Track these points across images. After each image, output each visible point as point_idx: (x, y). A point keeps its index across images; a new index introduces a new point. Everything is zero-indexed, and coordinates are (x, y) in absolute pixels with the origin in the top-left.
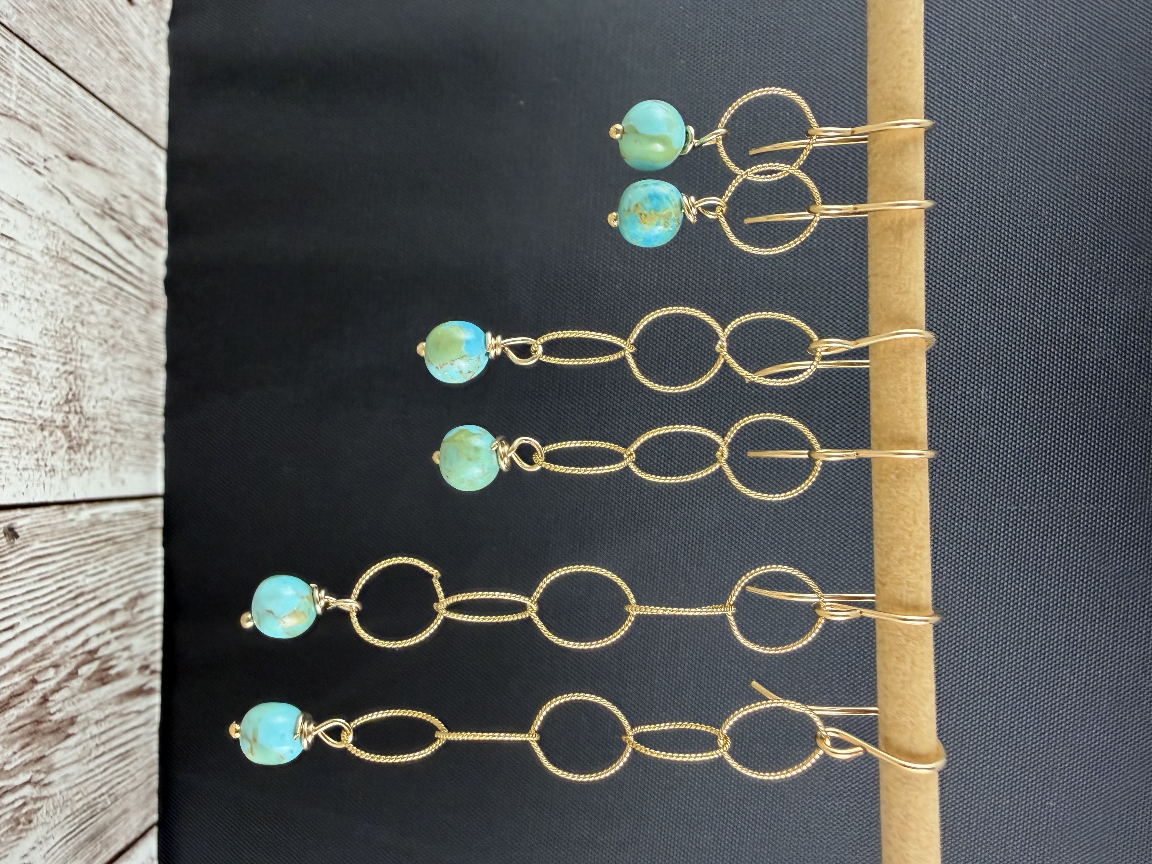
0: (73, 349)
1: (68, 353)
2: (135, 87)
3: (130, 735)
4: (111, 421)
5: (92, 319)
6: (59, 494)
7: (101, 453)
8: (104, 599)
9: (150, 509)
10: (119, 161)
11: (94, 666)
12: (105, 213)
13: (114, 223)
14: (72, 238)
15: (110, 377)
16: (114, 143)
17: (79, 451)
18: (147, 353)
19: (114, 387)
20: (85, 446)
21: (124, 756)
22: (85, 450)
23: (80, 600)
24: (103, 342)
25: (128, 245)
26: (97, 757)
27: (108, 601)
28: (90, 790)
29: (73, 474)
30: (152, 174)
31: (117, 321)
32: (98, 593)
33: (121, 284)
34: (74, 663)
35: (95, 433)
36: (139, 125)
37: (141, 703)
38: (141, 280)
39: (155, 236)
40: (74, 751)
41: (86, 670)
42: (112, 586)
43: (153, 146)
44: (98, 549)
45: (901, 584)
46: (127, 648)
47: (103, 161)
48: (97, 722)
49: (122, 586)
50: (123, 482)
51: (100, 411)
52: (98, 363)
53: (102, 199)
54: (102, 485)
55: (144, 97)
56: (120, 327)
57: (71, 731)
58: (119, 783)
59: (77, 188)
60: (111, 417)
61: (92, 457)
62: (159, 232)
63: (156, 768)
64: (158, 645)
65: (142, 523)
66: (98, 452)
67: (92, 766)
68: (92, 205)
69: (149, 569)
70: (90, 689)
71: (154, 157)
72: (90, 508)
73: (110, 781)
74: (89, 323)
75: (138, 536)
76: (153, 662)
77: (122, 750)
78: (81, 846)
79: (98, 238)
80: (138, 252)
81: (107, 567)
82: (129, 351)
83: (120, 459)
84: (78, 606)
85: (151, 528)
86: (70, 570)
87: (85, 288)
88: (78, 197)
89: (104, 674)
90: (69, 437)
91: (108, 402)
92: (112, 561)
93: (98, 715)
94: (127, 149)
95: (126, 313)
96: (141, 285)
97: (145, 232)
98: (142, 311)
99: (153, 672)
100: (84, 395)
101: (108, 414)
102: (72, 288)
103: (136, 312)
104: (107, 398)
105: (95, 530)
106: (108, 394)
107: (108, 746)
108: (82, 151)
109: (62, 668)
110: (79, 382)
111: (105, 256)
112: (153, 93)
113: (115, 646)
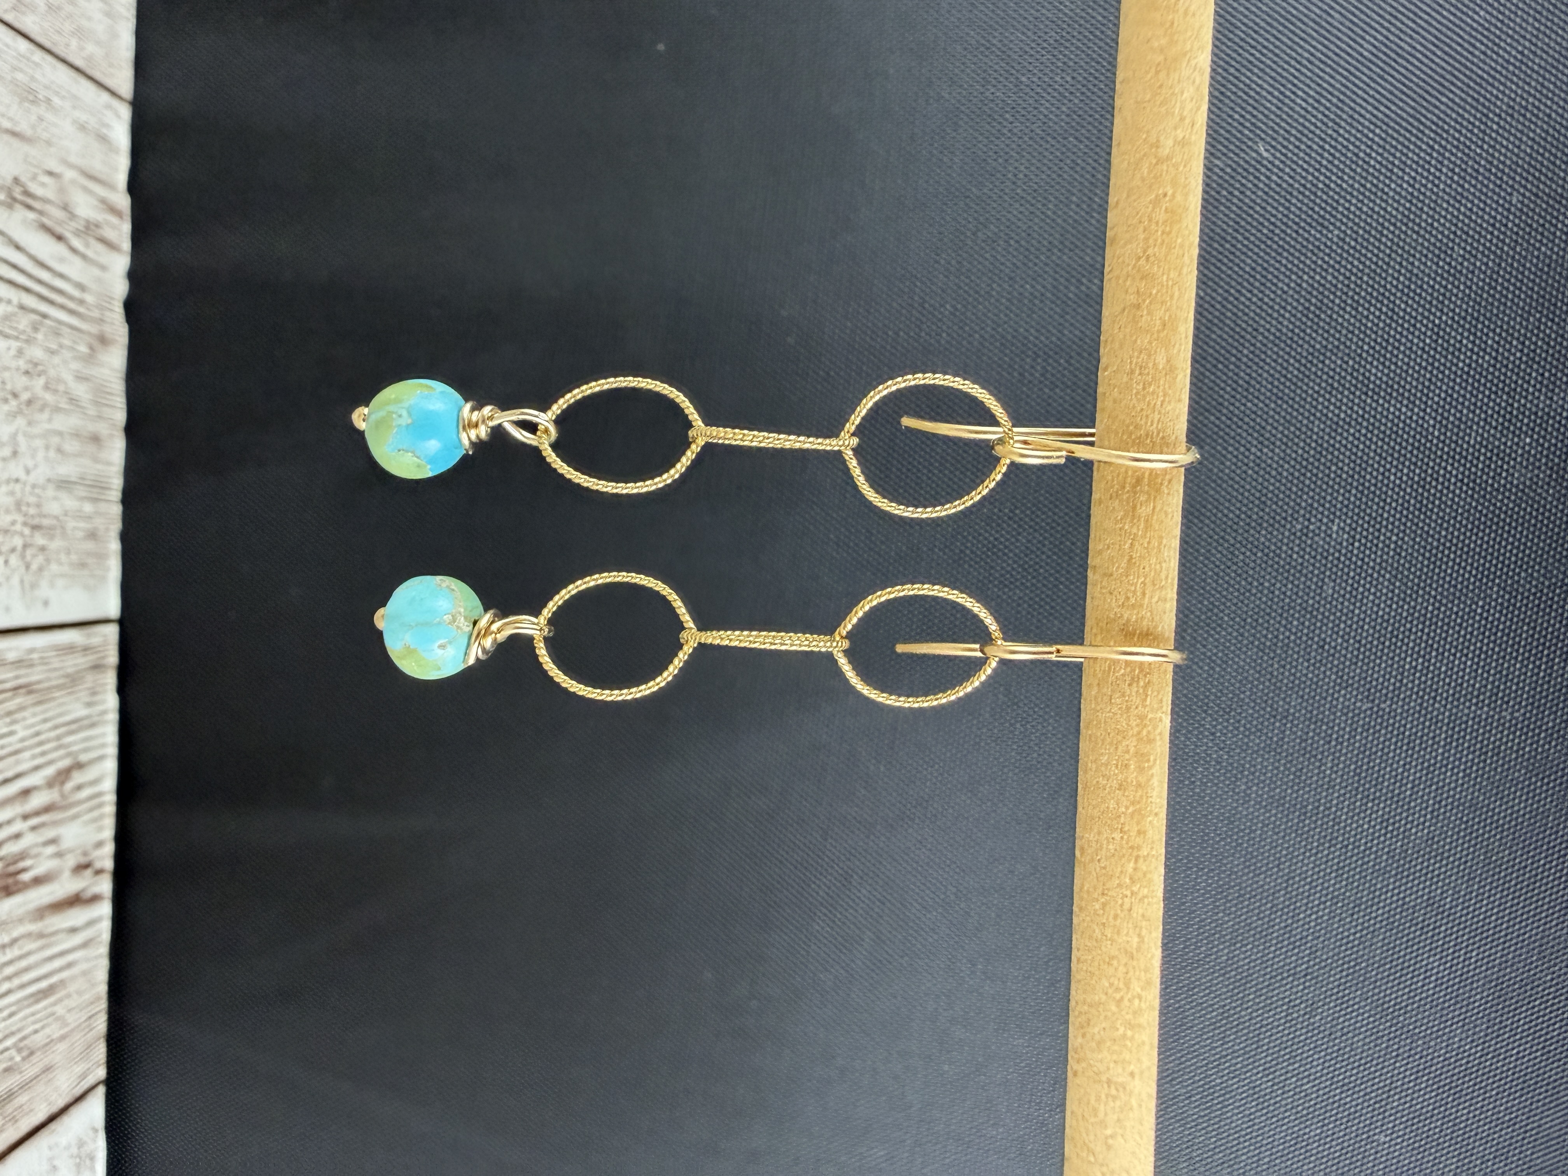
3: (57, 963)
4: (25, 515)
7: (7, 562)
8: (10, 774)
9: (95, 640)
10: (41, 119)
12: (15, 200)
13: (31, 215)
15: (23, 448)
16: (31, 91)
18: (92, 411)
19: (30, 463)
21: (50, 991)
24: (10, 397)
25: (60, 249)
27: (18, 776)
30: (103, 139)
31: (36, 365)
33: (44, 307)
36: (79, 63)
37: (77, 916)
38: (81, 302)
39: (110, 234)
42: (27, 754)
43: (105, 97)
46: (53, 841)
47: (10, 119)
49: (43, 754)
50: (46, 603)
53: (10, 180)
54: (9, 610)
55: (89, 19)
56: (40, 374)
58: (36, 1032)
60: (25, 509)
62: (114, 227)
63: (103, 1005)
64: (108, 834)
65: (81, 661)
69: (93, 725)
71: (109, 113)
73: (19, 1030)
75: (73, 680)
76: (102, 858)
77: (44, 984)
80: (77, 261)
82: (57, 409)
83: (41, 569)
85: (97, 667)
89: (10, 881)
91: (18, 487)
92: (24, 719)
94: (56, 100)
95: (53, 352)
96: (81, 310)
97: (90, 229)
98: (83, 349)
99: (99, 872)
101: (18, 505)
103: (73, 349)
104: (17, 481)
106: (20, 473)
107: (16, 982)
111: (15, 267)
112: (108, 14)
113: (29, 840)
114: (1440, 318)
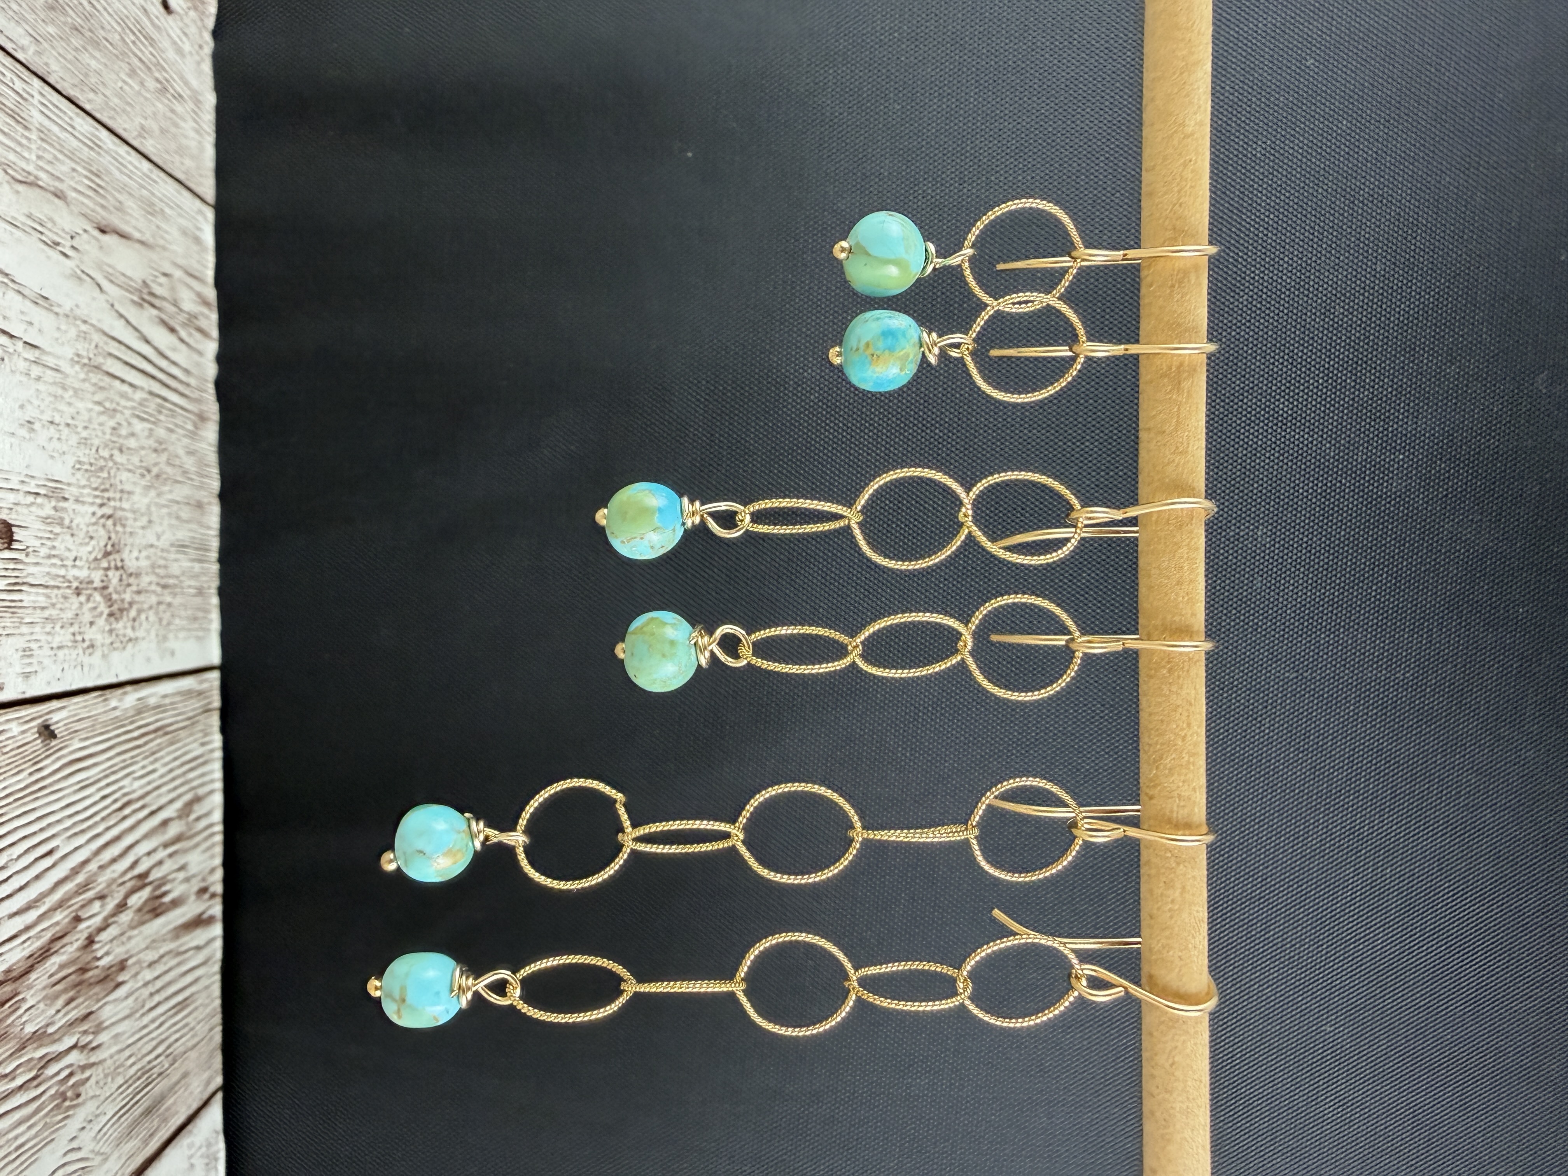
0: (111, 485)
1: (106, 490)
2: (176, 125)
3: (189, 979)
4: (157, 575)
5: (132, 443)
6: (100, 676)
7: (147, 618)
8: (154, 807)
9: (205, 686)
10: (158, 227)
11: (145, 893)
12: (144, 300)
13: (154, 312)
14: (105, 338)
15: (154, 518)
16: (151, 205)
17: (121, 617)
18: (197, 481)
19: (160, 530)
20: (127, 610)
21: (182, 1005)
22: (128, 616)
23: (127, 811)
24: (146, 473)
25: (172, 339)
26: (152, 1009)
27: (160, 809)
28: (144, 1051)
29: (115, 649)
30: (197, 240)
31: (161, 443)
32: (147, 800)
33: (165, 392)
34: (123, 891)
35: (139, 592)
36: (179, 175)
37: (200, 936)
38: (188, 385)
39: (203, 323)
40: (125, 1003)
41: (136, 900)
42: (164, 789)
43: (198, 203)
44: (146, 743)
45: (1171, 797)
46: (182, 868)
47: (139, 231)
48: (151, 965)
49: (175, 788)
50: (173, 653)
51: (144, 563)
52: (141, 500)
53: (140, 281)
54: (148, 660)
55: (186, 137)
56: (165, 450)
57: (120, 978)
58: (177, 1040)
59: (110, 270)
60: (157, 571)
61: (137, 624)
62: (207, 318)
63: (218, 1018)
64: (218, 860)
65: (196, 704)
66: (143, 616)
67: (146, 1020)
68: (127, 290)
69: (205, 763)
70: (142, 923)
71: (200, 218)
72: (135, 690)
73: (167, 1039)
74: (129, 449)
75: (192, 722)
76: (213, 883)
77: (180, 998)
78: (136, 1123)
79: (137, 334)
80: (183, 348)
81: (157, 765)
82: (175, 481)
83: (169, 624)
84: (125, 818)
85: (207, 710)
86: (114, 773)
87: (123, 402)
88: (111, 281)
89: (157, 903)
90: (109, 599)
91: (152, 550)
92: (162, 757)
93: (151, 956)
94: (167, 210)
95: (171, 431)
96: (187, 392)
97: (191, 320)
98: (190, 427)
99: (213, 896)
100: (126, 545)
101: (153, 566)
102: (107, 405)
103: (182, 427)
104: (152, 546)
105: (143, 719)
106: (152, 540)
107: (164, 995)
108: (115, 221)
109: (108, 900)
110: (119, 528)
111: (145, 358)
112: (197, 132)
113: (169, 866)
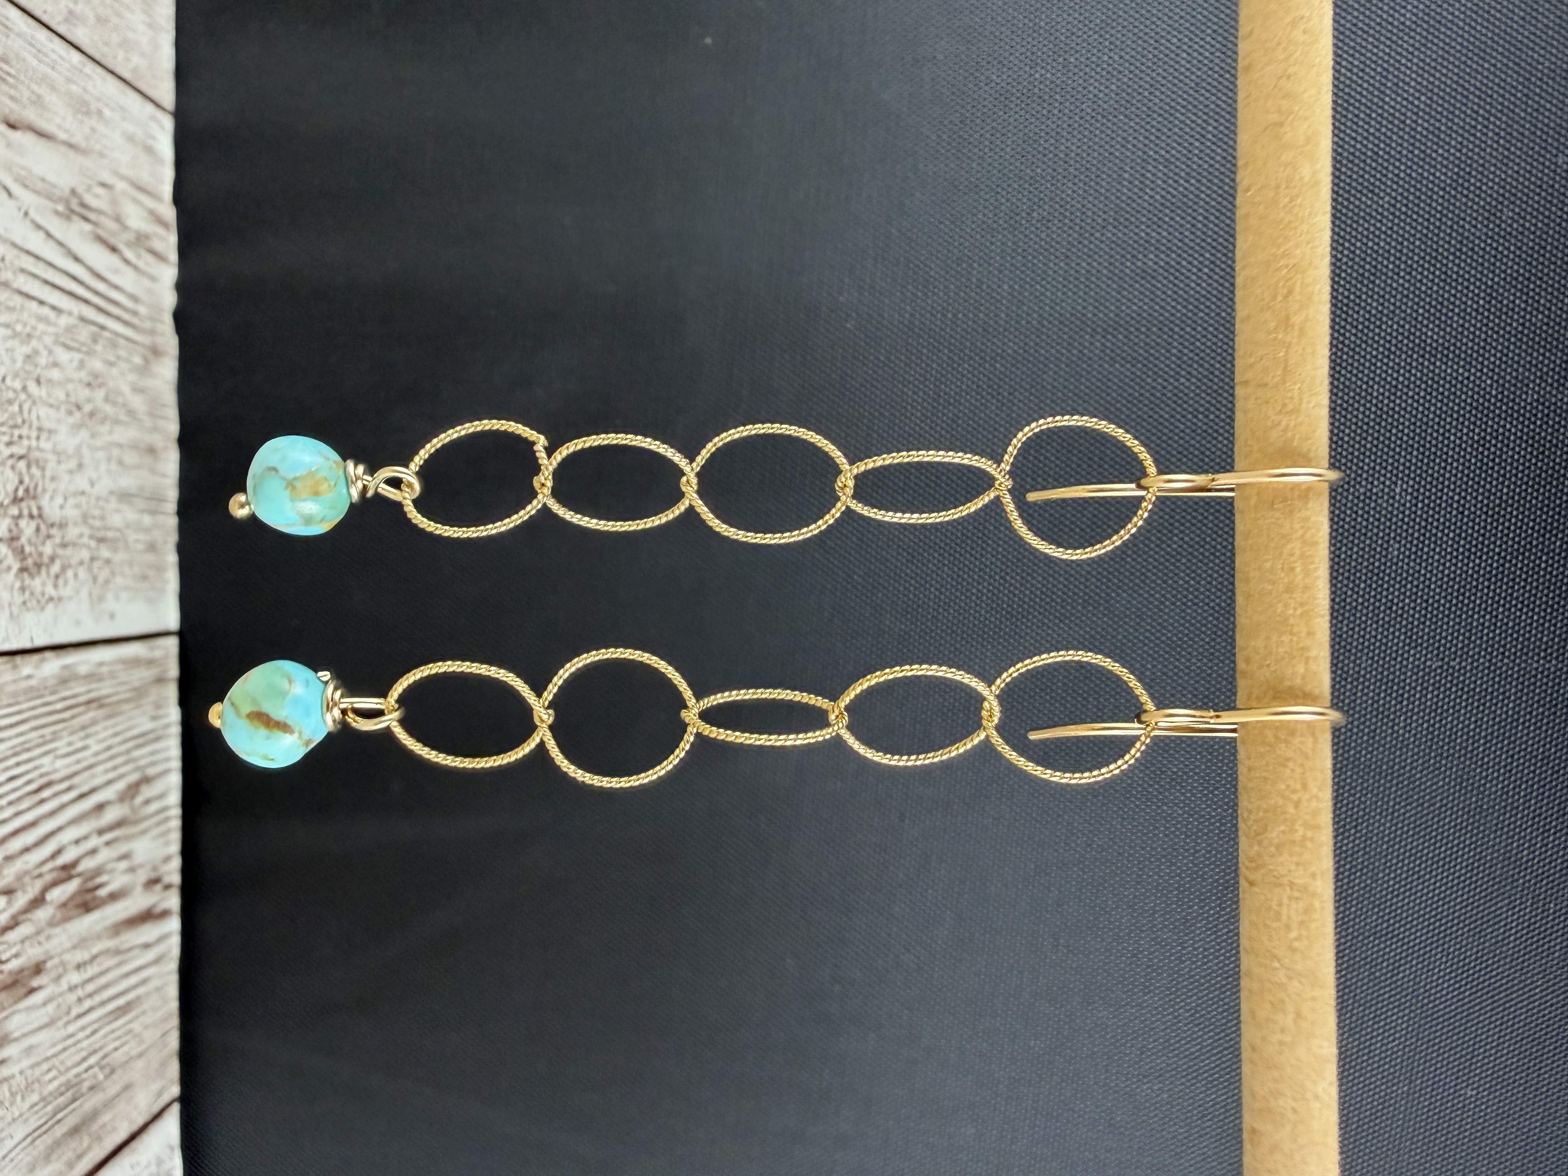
0: (24, 422)
1: (15, 426)
2: (119, 15)
3: (133, 980)
4: (91, 527)
5: (55, 374)
6: (7, 639)
7: (76, 575)
8: (85, 789)
9: (158, 654)
10: (93, 130)
11: (72, 886)
12: (72, 211)
13: (88, 227)
14: (16, 252)
15: (87, 460)
16: (85, 103)
17: (39, 572)
18: (148, 422)
19: (94, 475)
20: (48, 566)
21: (123, 1010)
22: (48, 573)
23: (45, 794)
24: (74, 409)
25: (113, 260)
26: (79, 1016)
27: (93, 791)
28: (69, 1063)
29: (28, 610)
30: (150, 150)
31: (96, 377)
32: (76, 780)
33: (101, 319)
34: (39, 885)
35: (64, 545)
36: (126, 75)
37: (149, 932)
38: (135, 313)
39: (158, 245)
40: (43, 1011)
41: (58, 894)
42: (99, 769)
43: (150, 108)
44: (73, 717)
45: (1281, 885)
46: (125, 856)
47: (66, 131)
48: (79, 967)
49: (115, 768)
50: (112, 616)
51: (71, 512)
52: (67, 440)
53: (67, 191)
54: (78, 623)
55: (134, 30)
56: (101, 385)
57: (35, 983)
58: (116, 1049)
59: (23, 173)
60: (91, 521)
61: (61, 582)
62: (163, 239)
63: (175, 1022)
64: (174, 846)
65: (146, 674)
66: (70, 573)
67: (71, 1029)
68: (49, 197)
69: (157, 739)
70: (66, 919)
71: (153, 126)
72: (58, 656)
73: (101, 1048)
74: (50, 381)
75: (139, 693)
76: (169, 873)
77: (121, 1001)
78: (58, 1144)
79: (62, 250)
80: (129, 272)
81: (89, 741)
82: (116, 422)
83: (107, 582)
84: (42, 801)
85: (160, 680)
86: (28, 750)
87: (41, 327)
88: (26, 186)
89: (89, 897)
90: (21, 553)
91: (84, 499)
92: (97, 733)
93: (81, 956)
94: (107, 112)
95: (111, 364)
96: (135, 321)
97: (140, 240)
98: (138, 360)
99: (168, 887)
100: (44, 490)
101: (85, 517)
102: (19, 328)
103: (128, 361)
104: (83, 493)
105: (68, 689)
106: (84, 485)
107: (97, 999)
108: (30, 115)
109: (19, 894)
110: (34, 470)
111: (74, 278)
112: (150, 26)
113: (104, 855)
114: (1492, 280)
